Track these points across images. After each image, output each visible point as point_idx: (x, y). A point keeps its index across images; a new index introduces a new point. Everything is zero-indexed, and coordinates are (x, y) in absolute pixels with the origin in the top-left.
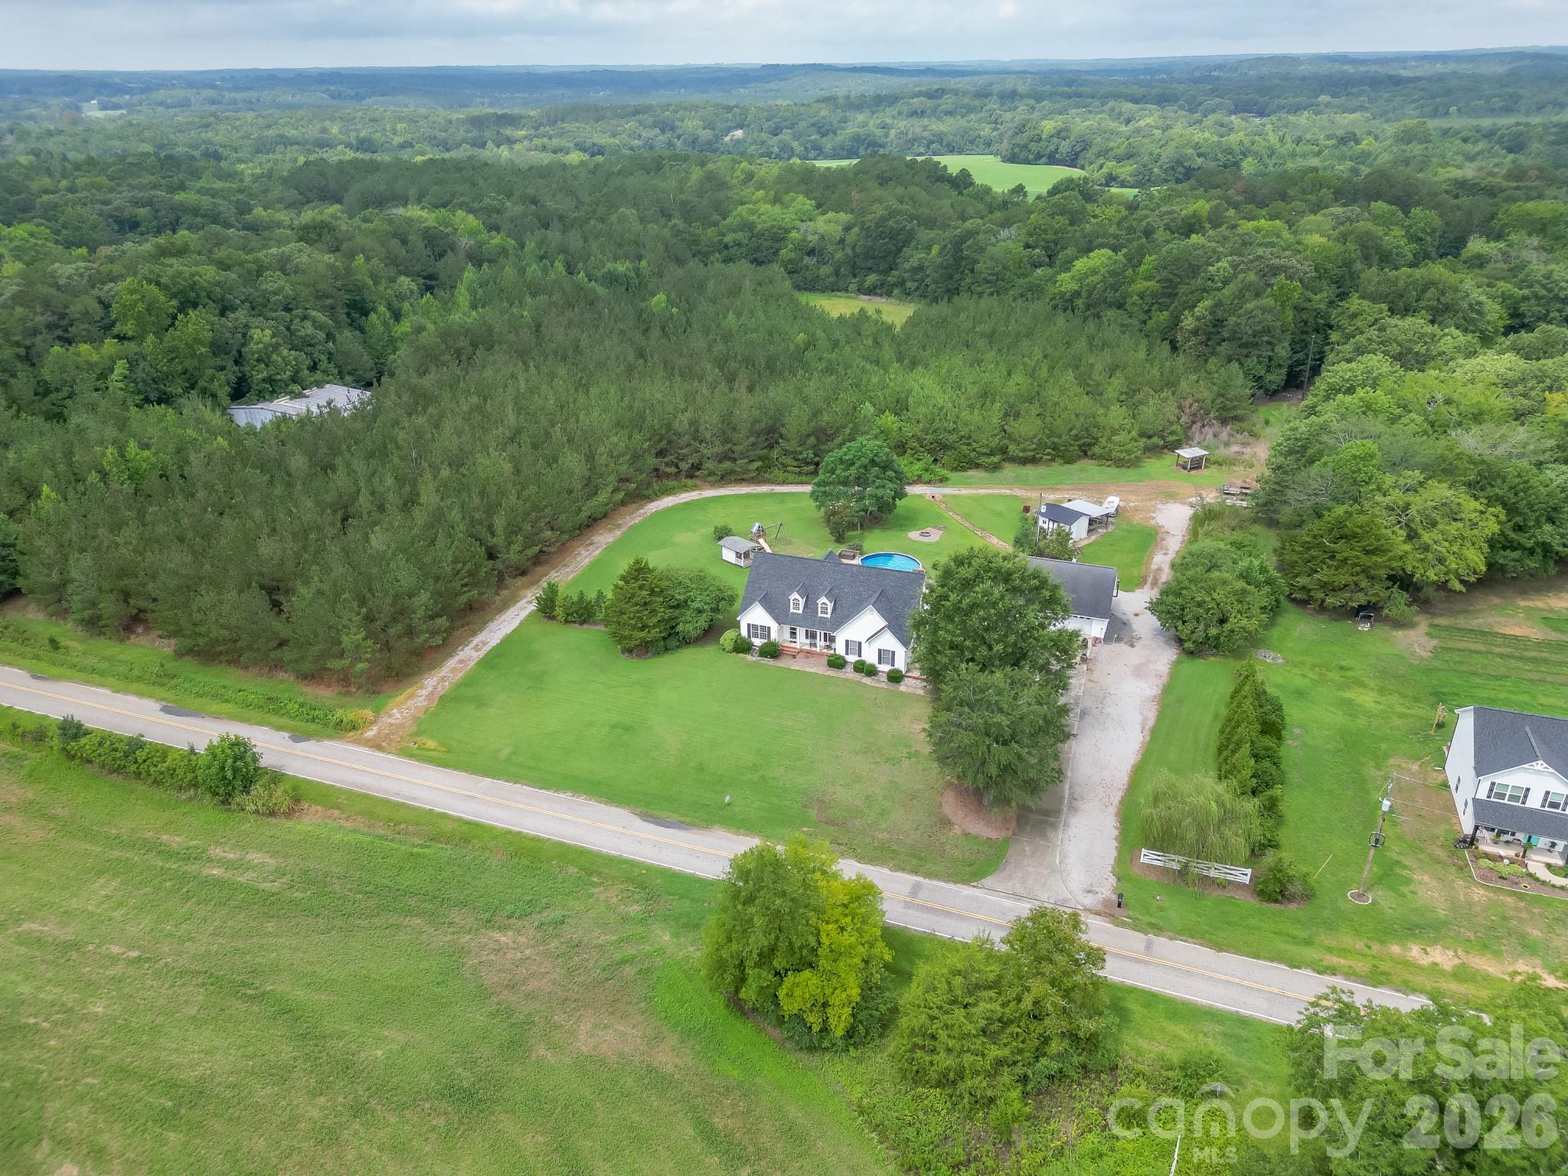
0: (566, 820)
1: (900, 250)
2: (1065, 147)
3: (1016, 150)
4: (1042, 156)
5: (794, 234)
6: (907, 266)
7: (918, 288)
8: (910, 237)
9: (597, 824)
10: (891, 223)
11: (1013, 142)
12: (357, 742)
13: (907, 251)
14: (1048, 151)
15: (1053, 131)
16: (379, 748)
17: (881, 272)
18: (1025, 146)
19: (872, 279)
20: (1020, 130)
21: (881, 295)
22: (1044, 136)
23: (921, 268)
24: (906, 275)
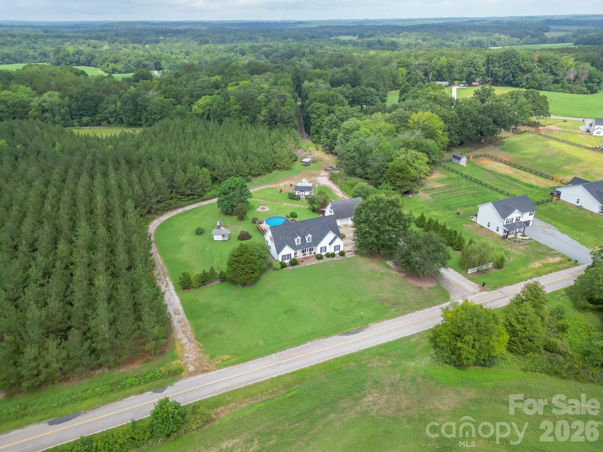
0: (325, 350)
1: (97, 105)
2: (82, 58)
3: (59, 60)
4: (73, 62)
5: (33, 104)
6: (107, 111)
7: (115, 120)
8: (101, 99)
9: (336, 345)
10: (89, 94)
11: (56, 57)
12: (191, 374)
13: (103, 105)
14: (75, 60)
15: (74, 52)
16: (204, 371)
17: (90, 116)
18: (63, 59)
19: (85, 119)
20: (57, 52)
21: (93, 126)
22: (70, 54)
23: (115, 111)
24: (107, 116)
